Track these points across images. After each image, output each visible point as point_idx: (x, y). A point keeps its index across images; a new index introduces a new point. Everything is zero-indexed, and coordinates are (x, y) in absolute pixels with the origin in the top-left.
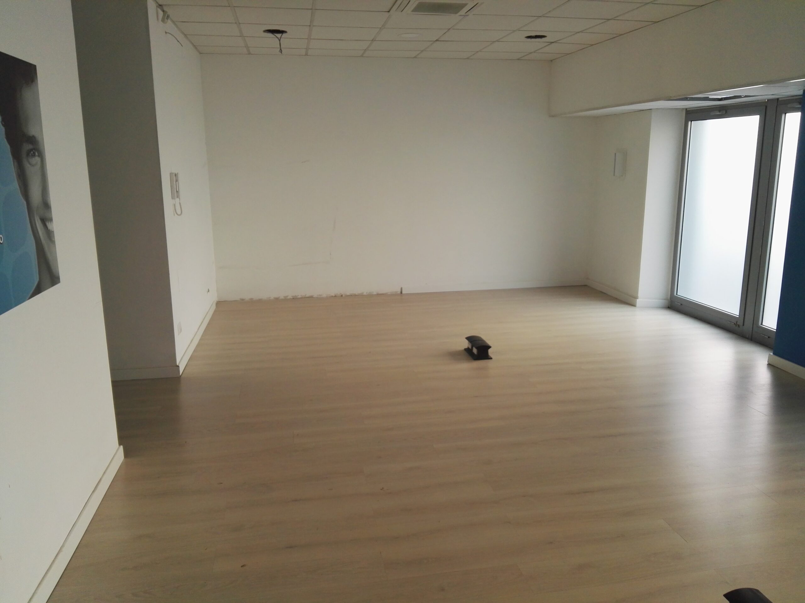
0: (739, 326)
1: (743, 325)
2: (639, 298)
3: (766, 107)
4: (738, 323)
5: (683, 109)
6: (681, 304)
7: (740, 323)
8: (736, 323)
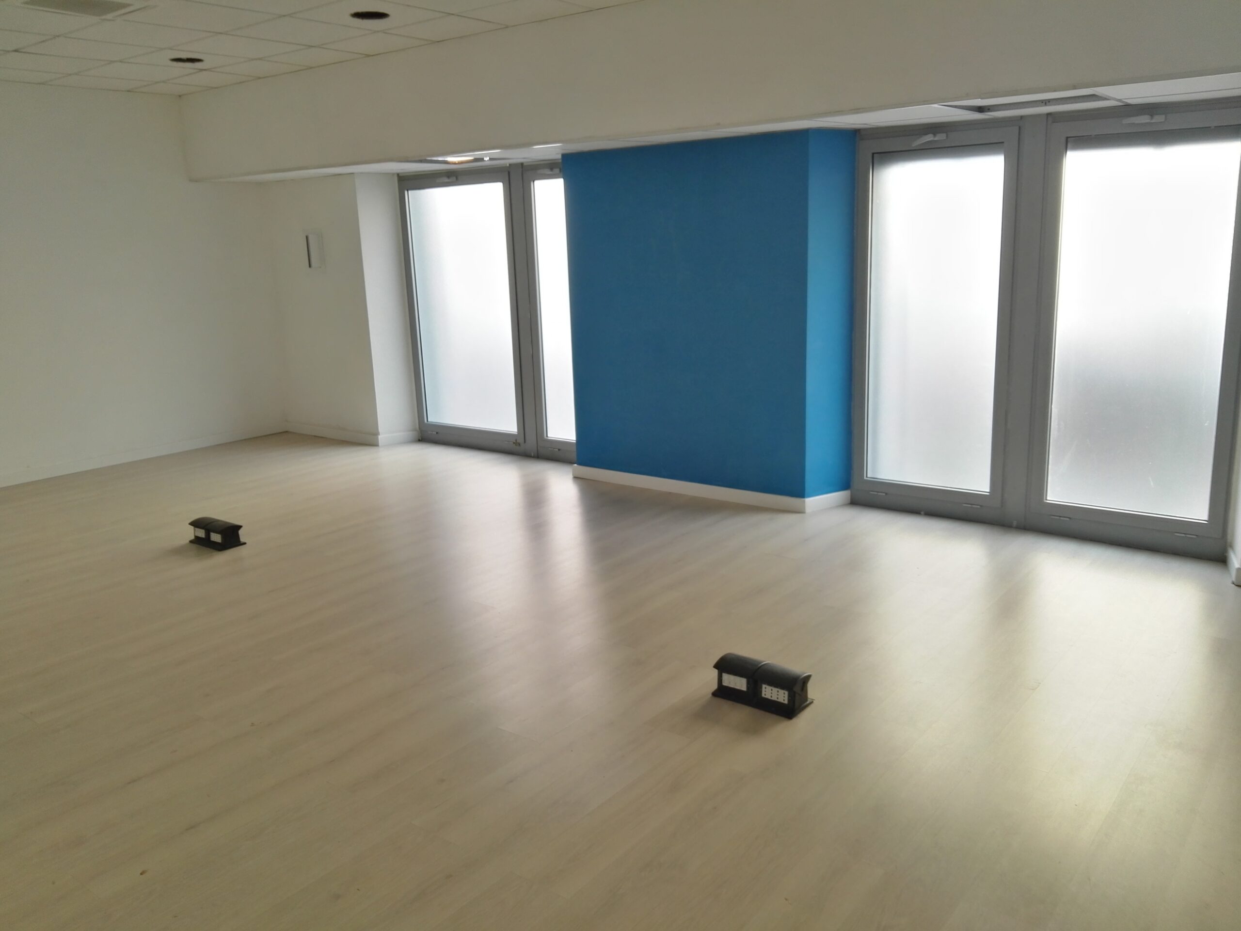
0: (519, 445)
1: (525, 442)
2: (380, 434)
3: (509, 173)
4: (518, 441)
5: (393, 174)
6: (437, 433)
7: (521, 440)
8: (515, 441)
